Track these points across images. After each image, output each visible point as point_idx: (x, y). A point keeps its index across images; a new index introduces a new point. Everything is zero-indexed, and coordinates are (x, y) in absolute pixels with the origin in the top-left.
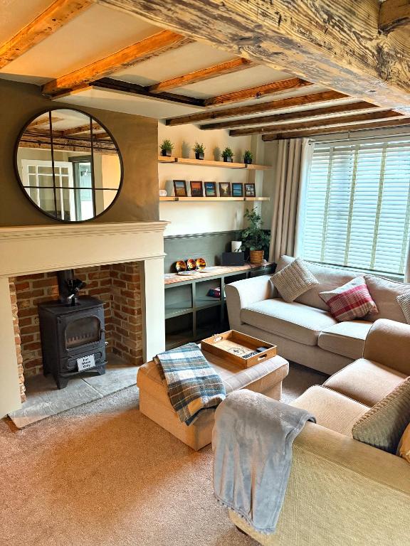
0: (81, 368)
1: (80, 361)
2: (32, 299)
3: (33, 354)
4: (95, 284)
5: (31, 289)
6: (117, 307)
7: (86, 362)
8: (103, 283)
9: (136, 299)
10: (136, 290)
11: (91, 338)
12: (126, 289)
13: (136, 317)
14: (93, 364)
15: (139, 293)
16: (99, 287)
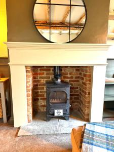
0: (56, 115)
1: (56, 111)
2: (45, 80)
3: (44, 102)
4: (72, 77)
5: (45, 75)
6: (81, 90)
7: (59, 112)
8: (76, 78)
9: (88, 86)
10: (88, 82)
11: (62, 101)
12: (84, 81)
13: (87, 96)
14: (62, 114)
15: (90, 84)
16: (74, 79)
